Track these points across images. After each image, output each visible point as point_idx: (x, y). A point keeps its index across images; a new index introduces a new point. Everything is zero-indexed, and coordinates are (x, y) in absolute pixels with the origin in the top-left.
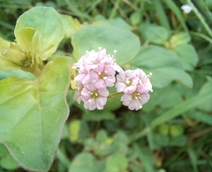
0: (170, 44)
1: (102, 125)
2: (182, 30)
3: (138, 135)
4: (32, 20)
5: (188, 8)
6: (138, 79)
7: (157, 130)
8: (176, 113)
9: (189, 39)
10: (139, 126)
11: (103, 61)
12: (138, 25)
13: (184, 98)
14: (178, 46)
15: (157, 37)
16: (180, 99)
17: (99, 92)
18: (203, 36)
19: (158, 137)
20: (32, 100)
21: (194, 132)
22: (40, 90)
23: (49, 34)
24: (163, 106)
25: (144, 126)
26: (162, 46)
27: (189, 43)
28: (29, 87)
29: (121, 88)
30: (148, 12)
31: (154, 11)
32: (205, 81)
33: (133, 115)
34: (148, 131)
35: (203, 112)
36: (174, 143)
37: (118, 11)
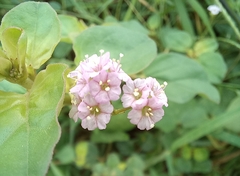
0: (194, 52)
1: (114, 147)
2: (209, 35)
3: (156, 160)
4: (21, 19)
5: (215, 9)
6: (149, 90)
7: (178, 154)
8: (200, 133)
9: (216, 46)
10: (158, 149)
11: (106, 68)
12: (157, 30)
13: (210, 116)
14: (204, 54)
15: (179, 43)
16: (205, 117)
17: (101, 107)
18: (233, 43)
19: (179, 162)
20: (19, 118)
21: (221, 156)
22: (30, 106)
23: (43, 37)
24: (186, 125)
25: (163, 149)
26: (185, 54)
27: (216, 51)
28: (16, 102)
29: (129, 101)
30: (169, 16)
31: (176, 14)
32: (235, 96)
33: (151, 136)
34: (167, 155)
35: (232, 132)
36: (198, 170)
37: (133, 14)
